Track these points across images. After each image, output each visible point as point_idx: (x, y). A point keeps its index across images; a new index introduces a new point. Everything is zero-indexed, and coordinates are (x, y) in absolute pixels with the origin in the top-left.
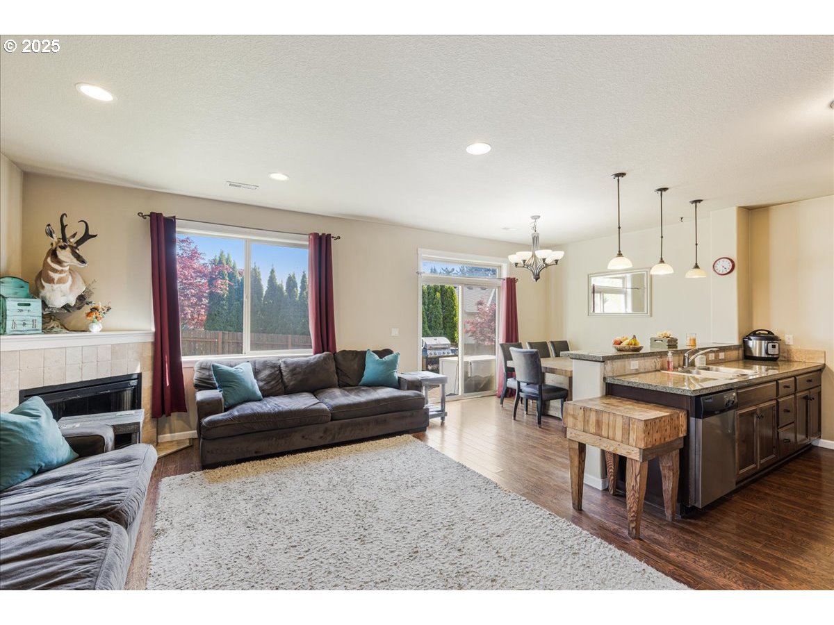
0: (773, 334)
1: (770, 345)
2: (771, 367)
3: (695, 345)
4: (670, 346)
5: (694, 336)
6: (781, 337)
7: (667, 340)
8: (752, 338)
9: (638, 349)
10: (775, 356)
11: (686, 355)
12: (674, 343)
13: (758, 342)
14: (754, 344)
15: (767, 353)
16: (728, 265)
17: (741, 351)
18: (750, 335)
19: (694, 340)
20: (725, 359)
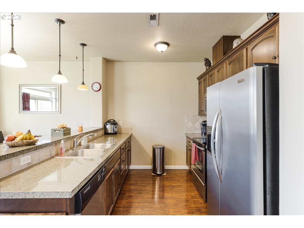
0: (115, 121)
1: (115, 127)
2: (115, 137)
3: (82, 130)
4: (65, 134)
5: (81, 125)
6: (118, 123)
7: (62, 130)
8: (108, 124)
9: (33, 143)
10: (116, 132)
11: (75, 140)
12: (68, 132)
13: (110, 125)
14: (109, 126)
15: (114, 131)
16: (98, 87)
17: (103, 131)
18: (107, 122)
19: (82, 127)
20: (97, 136)
